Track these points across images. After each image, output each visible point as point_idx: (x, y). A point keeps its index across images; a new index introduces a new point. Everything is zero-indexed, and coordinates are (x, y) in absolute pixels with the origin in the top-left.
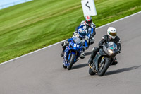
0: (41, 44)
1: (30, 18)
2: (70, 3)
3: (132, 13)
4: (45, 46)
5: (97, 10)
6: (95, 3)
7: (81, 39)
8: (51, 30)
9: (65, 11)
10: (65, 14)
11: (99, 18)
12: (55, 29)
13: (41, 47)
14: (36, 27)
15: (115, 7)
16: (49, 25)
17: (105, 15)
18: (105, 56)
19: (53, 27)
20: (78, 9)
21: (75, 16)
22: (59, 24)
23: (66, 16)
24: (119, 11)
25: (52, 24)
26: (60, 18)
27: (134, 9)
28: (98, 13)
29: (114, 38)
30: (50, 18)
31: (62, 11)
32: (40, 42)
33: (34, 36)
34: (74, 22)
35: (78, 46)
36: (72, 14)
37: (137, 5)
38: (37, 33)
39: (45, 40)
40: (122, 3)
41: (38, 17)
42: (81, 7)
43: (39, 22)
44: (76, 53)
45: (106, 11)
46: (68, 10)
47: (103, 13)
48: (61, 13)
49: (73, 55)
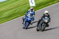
0: (12, 18)
1: (8, 7)
3: (50, 5)
4: (14, 19)
7: (31, 16)
9: (22, 4)
10: (22, 5)
11: (36, 7)
12: (18, 12)
14: (10, 11)
17: (39, 6)
18: (44, 23)
19: (17, 11)
20: (27, 3)
21: (26, 6)
22: (20, 10)
23: (22, 6)
24: (45, 4)
25: (17, 10)
26: (20, 7)
27: (51, 3)
28: (36, 5)
30: (16, 7)
31: (21, 4)
32: (12, 17)
33: (9, 15)
34: (26, 9)
36: (25, 5)
38: (11, 13)
39: (14, 16)
40: (46, 1)
41: (11, 7)
43: (11, 9)
44: (29, 22)
47: (38, 5)
48: (21, 5)
49: (28, 23)
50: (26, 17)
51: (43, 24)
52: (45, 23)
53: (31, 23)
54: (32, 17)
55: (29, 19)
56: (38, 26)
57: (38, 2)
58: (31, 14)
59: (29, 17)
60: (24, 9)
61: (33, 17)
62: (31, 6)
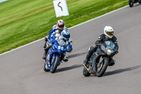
0: (13, 45)
1: (3, 19)
2: (42, 3)
3: (104, 13)
4: (17, 46)
5: (69, 10)
6: (67, 3)
7: (65, 41)
8: (23, 30)
9: (37, 12)
10: (37, 14)
11: (71, 18)
12: (27, 30)
13: (14, 48)
14: (9, 28)
15: (87, 7)
16: (21, 26)
17: (77, 15)
18: (103, 56)
20: (50, 9)
24: (91, 11)
25: (25, 25)
27: (106, 9)
28: (70, 13)
29: (111, 37)
30: (22, 19)
31: (34, 11)
32: (13, 42)
33: (6, 37)
34: (46, 23)
35: (62, 48)
36: (44, 14)
37: (109, 5)
38: (10, 33)
39: (17, 41)
40: (94, 3)
41: (11, 18)
42: (53, 8)
43: (11, 23)
44: (61, 56)
45: (78, 12)
46: (40, 11)
47: (75, 13)
48: (33, 13)
49: (57, 58)
50: (53, 43)
51: (101, 59)
52: (106, 56)
53: (65, 58)
54: (67, 43)
55: (59, 48)
56: (87, 63)
57: (74, 6)
58: (64, 36)
59: (61, 42)
60: (41, 22)
61: (69, 43)
62: (57, 16)
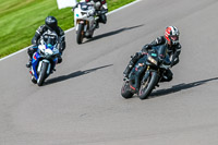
21: (44, 9)
22: (20, 23)
26: (22, 12)
60: (36, 18)
